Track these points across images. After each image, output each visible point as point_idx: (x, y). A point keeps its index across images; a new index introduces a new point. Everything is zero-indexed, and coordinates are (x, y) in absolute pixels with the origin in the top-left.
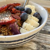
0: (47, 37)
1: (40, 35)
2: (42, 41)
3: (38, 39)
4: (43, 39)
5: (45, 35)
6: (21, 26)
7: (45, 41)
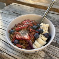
0: (57, 50)
1: (51, 46)
2: (50, 52)
3: (48, 49)
4: (52, 50)
5: (55, 47)
6: (34, 42)
7: (53, 52)
